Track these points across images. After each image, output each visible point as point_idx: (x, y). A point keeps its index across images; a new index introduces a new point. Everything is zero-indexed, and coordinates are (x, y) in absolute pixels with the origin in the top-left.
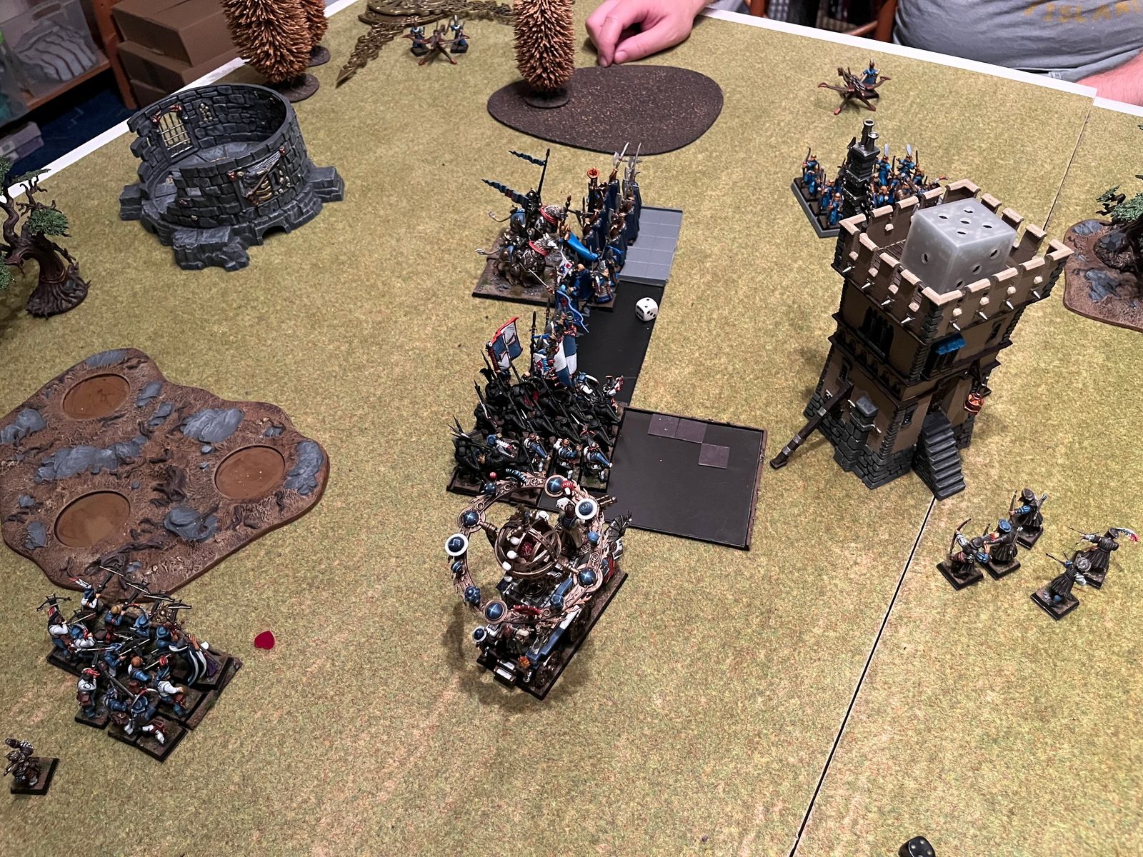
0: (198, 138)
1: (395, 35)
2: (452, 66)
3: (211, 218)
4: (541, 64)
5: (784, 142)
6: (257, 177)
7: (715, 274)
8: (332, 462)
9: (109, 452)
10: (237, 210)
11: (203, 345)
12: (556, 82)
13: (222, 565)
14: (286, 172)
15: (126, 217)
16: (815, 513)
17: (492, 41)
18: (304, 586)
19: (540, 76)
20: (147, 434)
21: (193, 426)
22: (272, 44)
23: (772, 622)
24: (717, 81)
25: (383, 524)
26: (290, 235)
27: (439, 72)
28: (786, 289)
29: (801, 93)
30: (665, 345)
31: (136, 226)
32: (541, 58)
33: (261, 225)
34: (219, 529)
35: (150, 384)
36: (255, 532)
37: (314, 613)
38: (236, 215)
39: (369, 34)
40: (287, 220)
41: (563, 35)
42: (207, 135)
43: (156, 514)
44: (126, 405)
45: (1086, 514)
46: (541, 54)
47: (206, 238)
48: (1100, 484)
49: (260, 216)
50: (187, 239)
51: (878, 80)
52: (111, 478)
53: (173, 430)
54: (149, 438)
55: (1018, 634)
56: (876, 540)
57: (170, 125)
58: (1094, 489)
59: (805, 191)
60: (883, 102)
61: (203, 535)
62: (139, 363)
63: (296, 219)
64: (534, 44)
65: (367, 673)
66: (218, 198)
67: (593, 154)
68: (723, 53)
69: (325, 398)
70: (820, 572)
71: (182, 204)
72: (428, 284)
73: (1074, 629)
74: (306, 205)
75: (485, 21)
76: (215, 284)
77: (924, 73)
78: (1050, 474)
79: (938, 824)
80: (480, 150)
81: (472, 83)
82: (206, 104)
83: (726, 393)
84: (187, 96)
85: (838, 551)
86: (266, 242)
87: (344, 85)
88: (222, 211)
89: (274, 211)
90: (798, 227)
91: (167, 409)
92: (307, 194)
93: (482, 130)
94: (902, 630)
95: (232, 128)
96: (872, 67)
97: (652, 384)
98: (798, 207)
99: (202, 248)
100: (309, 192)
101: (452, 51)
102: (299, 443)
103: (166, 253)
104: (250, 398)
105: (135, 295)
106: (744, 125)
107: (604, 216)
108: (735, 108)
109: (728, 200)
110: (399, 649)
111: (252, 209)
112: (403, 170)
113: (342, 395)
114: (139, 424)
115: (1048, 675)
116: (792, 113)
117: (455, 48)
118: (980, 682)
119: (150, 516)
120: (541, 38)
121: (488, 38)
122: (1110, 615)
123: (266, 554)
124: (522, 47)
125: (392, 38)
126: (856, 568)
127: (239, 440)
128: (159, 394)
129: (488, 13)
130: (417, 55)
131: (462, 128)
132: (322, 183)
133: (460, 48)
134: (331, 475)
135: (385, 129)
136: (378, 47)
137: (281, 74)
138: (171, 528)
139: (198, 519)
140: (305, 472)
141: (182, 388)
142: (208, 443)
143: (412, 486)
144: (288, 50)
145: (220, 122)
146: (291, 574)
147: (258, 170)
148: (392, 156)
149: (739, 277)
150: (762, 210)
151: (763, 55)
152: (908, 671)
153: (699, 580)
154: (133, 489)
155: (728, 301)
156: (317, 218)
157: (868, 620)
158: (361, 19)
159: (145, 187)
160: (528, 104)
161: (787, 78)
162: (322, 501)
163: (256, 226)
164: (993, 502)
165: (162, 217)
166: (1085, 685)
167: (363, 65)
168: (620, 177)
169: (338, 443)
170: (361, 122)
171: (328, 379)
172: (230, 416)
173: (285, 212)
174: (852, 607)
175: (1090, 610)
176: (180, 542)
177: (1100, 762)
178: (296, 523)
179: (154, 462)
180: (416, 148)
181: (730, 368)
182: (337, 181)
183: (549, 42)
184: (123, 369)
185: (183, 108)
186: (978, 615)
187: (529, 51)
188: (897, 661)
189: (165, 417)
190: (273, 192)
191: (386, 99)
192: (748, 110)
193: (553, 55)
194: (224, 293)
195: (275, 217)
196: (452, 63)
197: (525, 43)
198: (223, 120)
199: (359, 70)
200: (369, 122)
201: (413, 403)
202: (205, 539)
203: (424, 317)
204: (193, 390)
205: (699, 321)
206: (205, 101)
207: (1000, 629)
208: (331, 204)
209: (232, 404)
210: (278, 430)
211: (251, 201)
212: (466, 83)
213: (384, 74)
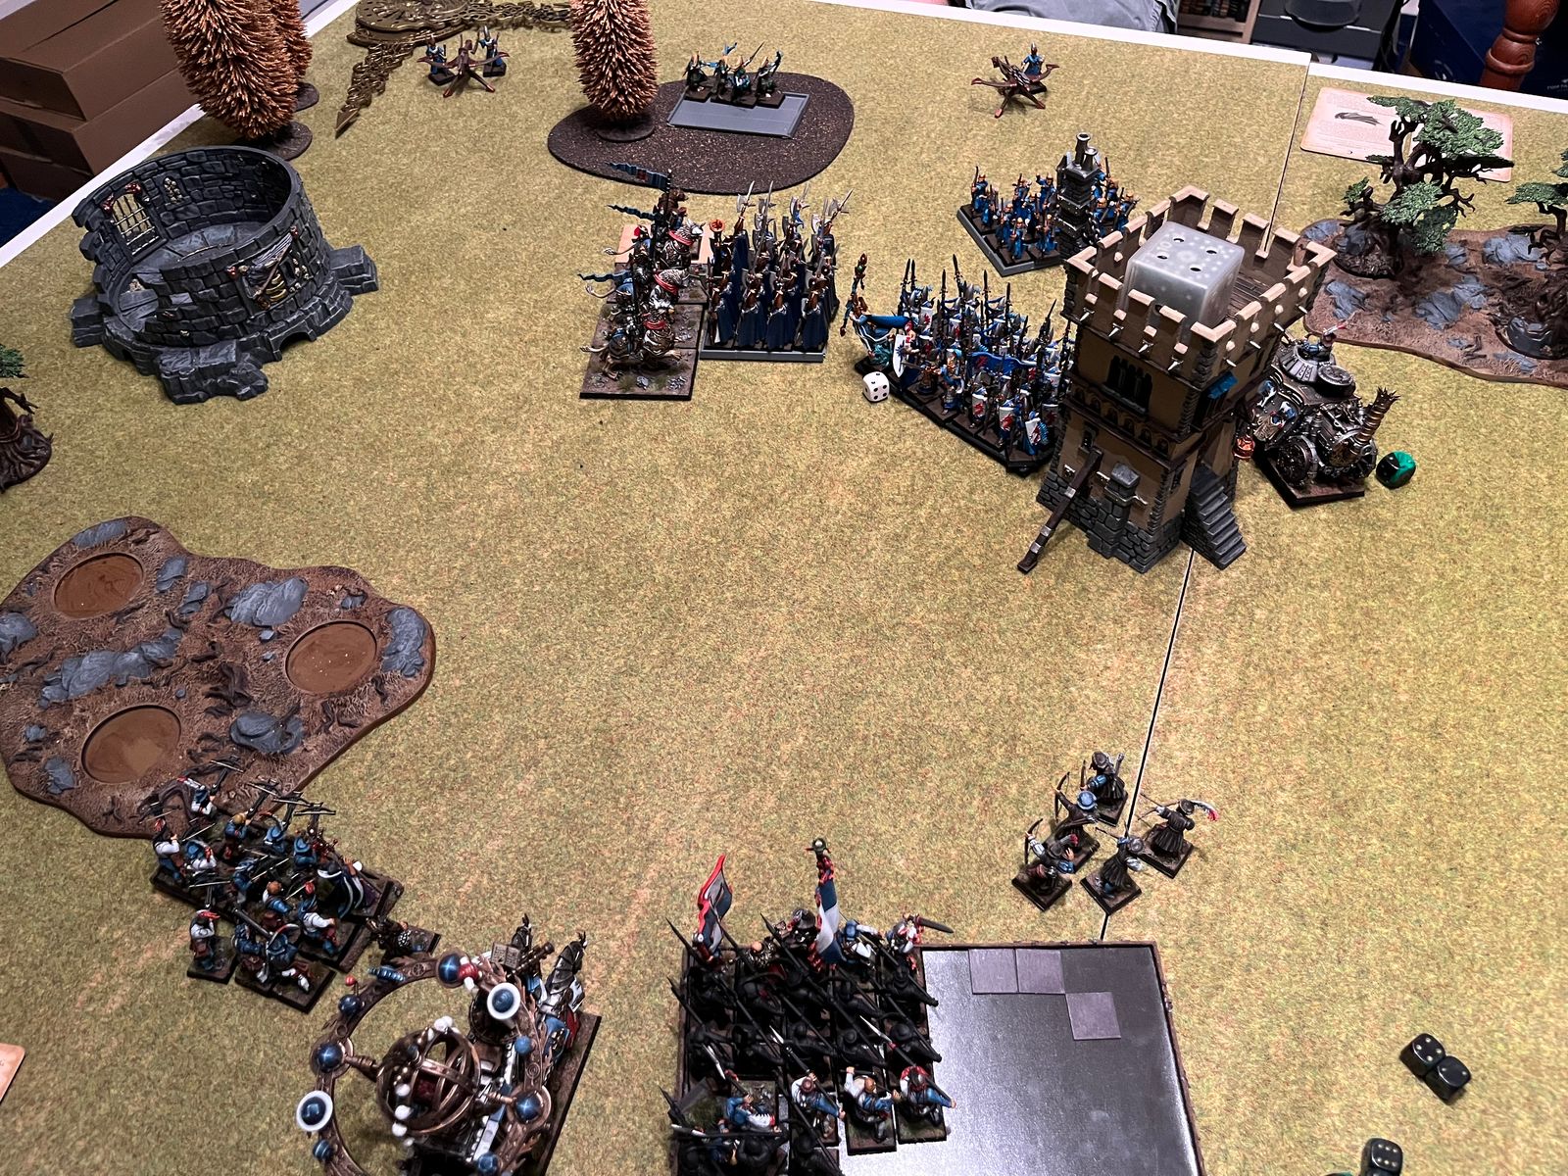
0: (165, 226)
1: (403, 58)
2: (490, 94)
3: (208, 331)
4: (615, 84)
5: (939, 158)
6: (266, 271)
8: (437, 630)
9: (135, 656)
10: (242, 317)
11: (230, 501)
12: (637, 106)
13: (320, 779)
14: (303, 261)
15: (81, 341)
16: (1049, 614)
17: (536, 56)
18: (434, 789)
19: (615, 101)
20: (182, 626)
21: (242, 608)
22: (246, 88)
23: (1019, 750)
24: (841, 86)
25: (518, 698)
26: (316, 343)
27: (473, 104)
29: (950, 94)
30: (835, 432)
31: (97, 353)
32: (615, 76)
33: (276, 334)
34: (307, 734)
35: (169, 560)
36: (355, 731)
37: (453, 820)
38: (241, 324)
39: (367, 59)
40: (310, 323)
41: (639, 44)
42: (177, 219)
43: (218, 726)
44: (141, 590)
45: (1361, 574)
46: (614, 72)
47: (205, 358)
48: (1372, 537)
49: (274, 322)
50: (180, 363)
51: (1044, 70)
52: (145, 689)
53: (216, 617)
54: (186, 631)
55: (1302, 721)
56: (1126, 637)
57: (127, 211)
58: (1366, 544)
59: (977, 221)
60: (1053, 96)
61: (288, 744)
62: (148, 534)
63: (321, 321)
64: (603, 59)
65: (537, 884)
66: (215, 304)
68: (843, 49)
69: (408, 552)
70: (1066, 683)
71: (167, 317)
72: (516, 387)
73: (1365, 708)
74: (332, 302)
75: (522, 29)
76: (228, 420)
77: (1098, 54)
78: (1314, 534)
79: (1244, 948)
80: (549, 205)
81: (522, 114)
82: (172, 179)
83: (920, 483)
84: (146, 171)
85: (1083, 656)
86: (286, 355)
87: (347, 133)
88: (222, 320)
89: (292, 313)
90: (973, 265)
91: (201, 590)
92: (331, 286)
93: (548, 178)
94: (1173, 738)
95: (210, 206)
96: (1034, 52)
97: (826, 483)
98: (970, 241)
99: (202, 373)
100: (333, 283)
101: (485, 75)
102: (390, 612)
103: (149, 384)
104: (309, 562)
105: (118, 445)
106: (885, 142)
108: (870, 120)
110: (572, 849)
111: (262, 314)
112: (450, 241)
113: (430, 544)
114: (167, 614)
115: (1342, 764)
116: (942, 119)
117: (489, 70)
118: (1268, 783)
119: (209, 730)
120: (613, 50)
121: (530, 53)
122: (1404, 687)
123: (375, 757)
124: (588, 64)
125: (400, 64)
126: (1107, 674)
127: (308, 618)
128: (186, 573)
129: (524, 20)
130: (439, 83)
131: (520, 178)
132: (349, 269)
134: (438, 647)
135: (417, 188)
136: (384, 78)
137: (261, 126)
138: (243, 741)
139: (277, 725)
140: (405, 648)
141: (215, 561)
142: (268, 627)
143: (548, 648)
144: (269, 93)
145: (194, 200)
146: (413, 777)
147: (266, 260)
148: (434, 224)
151: (894, 48)
152: (1185, 783)
153: (924, 714)
154: (178, 698)
156: (348, 317)
157: (1131, 732)
158: (351, 40)
159: (105, 298)
160: (602, 139)
161: (929, 75)
162: (434, 681)
163: (270, 335)
164: (1254, 574)
165: (138, 337)
166: (1387, 769)
167: (367, 104)
168: (750, 228)
169: (440, 605)
170: (381, 182)
172: (290, 589)
173: (306, 313)
174: (1109, 719)
175: (1379, 684)
176: (259, 756)
177: (1416, 854)
178: (405, 713)
179: (198, 660)
180: (463, 210)
181: (920, 454)
182: (367, 266)
183: (624, 55)
184: (127, 545)
185: (142, 186)
186: (1255, 708)
188: (1171, 774)
189: (200, 601)
190: (288, 288)
191: (409, 147)
192: (886, 122)
193: (631, 72)
194: (243, 430)
195: (294, 322)
196: (488, 90)
198: (197, 197)
199: (363, 111)
200: (391, 180)
201: (528, 543)
202: (292, 748)
203: (519, 431)
204: (231, 561)
206: (169, 173)
207: (1281, 720)
208: (363, 297)
209: (290, 574)
210: (358, 600)
211: (260, 303)
212: (513, 116)
213: (399, 113)
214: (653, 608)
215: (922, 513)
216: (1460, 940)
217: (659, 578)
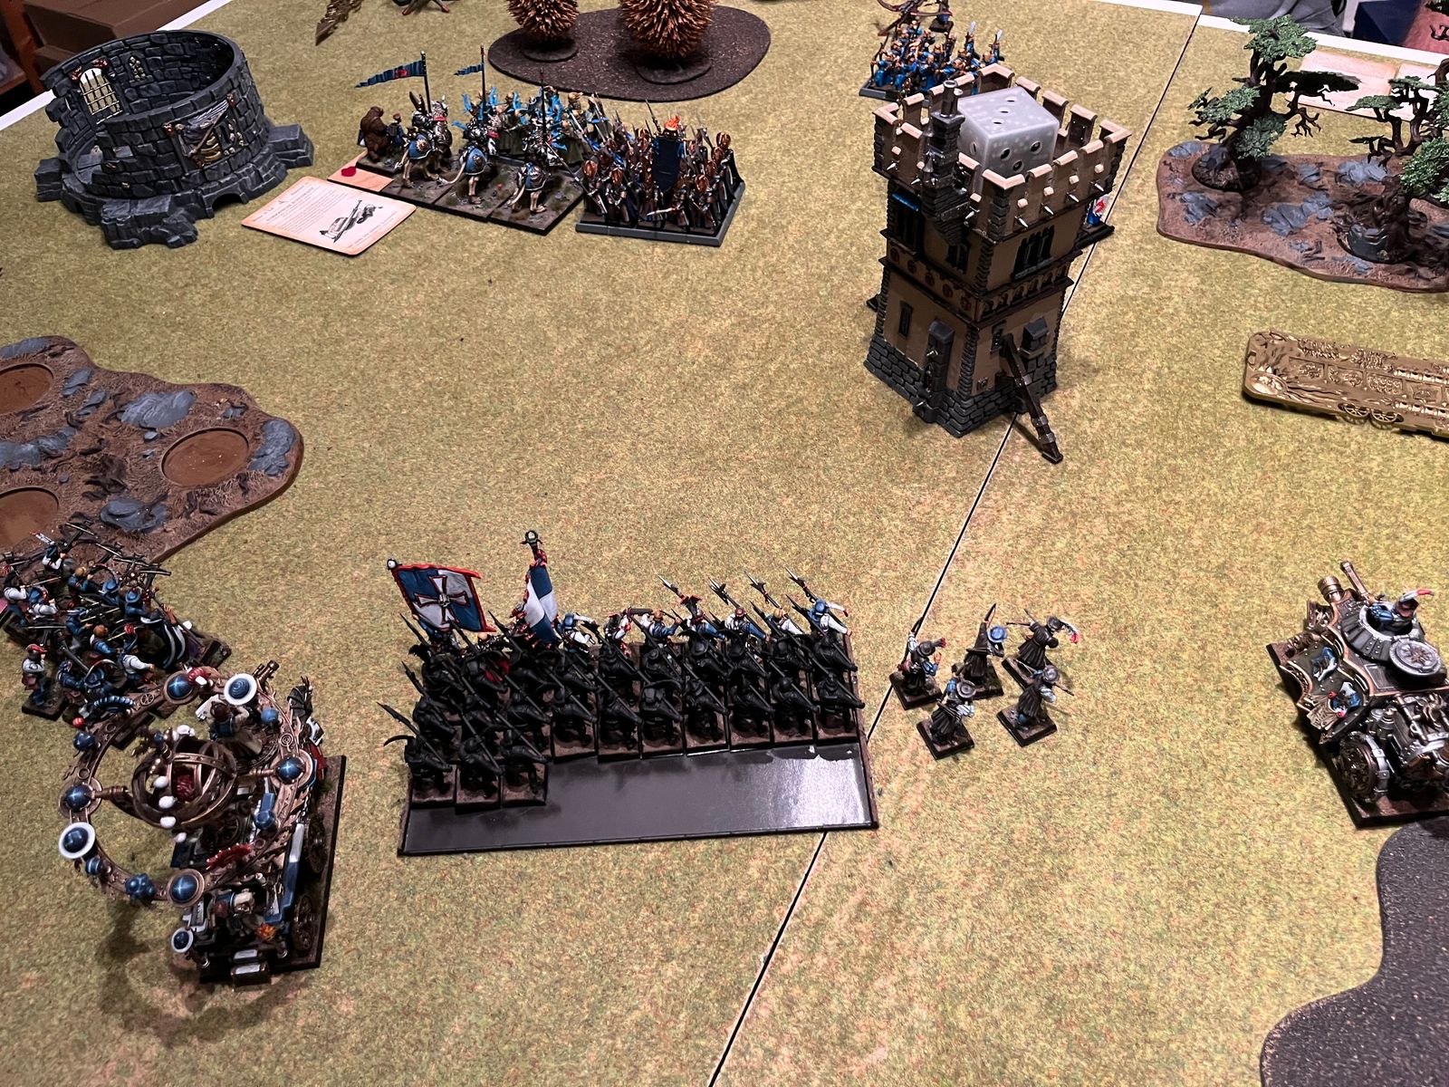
0: (129, 101)
2: (445, 15)
3: (147, 184)
6: (201, 131)
7: (760, 221)
8: (306, 441)
9: (30, 447)
10: (178, 174)
11: (142, 329)
13: (175, 557)
14: (238, 127)
15: (44, 197)
16: (873, 456)
18: (276, 571)
20: (76, 425)
21: (133, 412)
23: (824, 568)
24: (763, 19)
25: (369, 501)
26: (248, 206)
27: (428, 22)
28: (842, 231)
29: (861, 28)
30: (703, 297)
31: (56, 206)
33: (210, 192)
34: (169, 518)
35: (77, 371)
36: (214, 519)
37: (288, 598)
38: (177, 180)
40: (242, 186)
42: (140, 96)
43: (91, 508)
44: (50, 396)
45: (1175, 437)
47: (141, 209)
48: (1190, 407)
49: (209, 182)
50: (118, 211)
52: (34, 474)
53: (108, 418)
54: (80, 429)
55: (1096, 558)
56: (942, 478)
57: (94, 85)
58: (1183, 411)
61: (149, 524)
62: (64, 350)
63: (254, 186)
65: (354, 654)
66: (153, 158)
67: (616, 102)
69: (295, 377)
70: (879, 513)
71: (110, 169)
72: (420, 248)
73: (1158, 549)
74: (265, 170)
76: (155, 264)
78: (1135, 401)
79: (1005, 747)
81: (469, 30)
82: (137, 58)
83: (774, 342)
84: (112, 48)
85: (899, 493)
86: (218, 215)
87: (325, 42)
88: (158, 173)
89: (226, 175)
90: (857, 167)
91: (100, 396)
92: (266, 157)
94: (970, 565)
95: (171, 87)
97: (688, 338)
99: (138, 221)
100: (268, 154)
102: (265, 423)
103: (94, 233)
104: (203, 381)
105: (56, 281)
106: (794, 65)
108: (784, 46)
109: (776, 143)
110: (392, 628)
111: (197, 172)
113: (316, 372)
114: (66, 415)
115: (1128, 595)
116: (851, 48)
118: (1055, 607)
119: (82, 510)
122: (1198, 533)
123: (229, 542)
126: (919, 508)
127: (191, 424)
128: (89, 382)
130: (401, 4)
132: (285, 143)
134: (306, 454)
138: (110, 520)
139: (143, 508)
140: (273, 452)
141: (118, 374)
142: (153, 429)
143: (404, 461)
145: (156, 79)
146: (260, 560)
147: (201, 121)
149: (789, 223)
150: (816, 152)
152: (975, 604)
153: (741, 534)
154: (61, 483)
155: (775, 247)
156: (280, 186)
157: (932, 558)
159: (65, 157)
160: (530, 59)
161: (845, 13)
162: (296, 483)
163: (203, 193)
164: (1073, 432)
165: (87, 188)
166: (1170, 602)
167: (344, 19)
169: (314, 421)
170: (332, 80)
171: (300, 356)
172: (179, 399)
173: (239, 176)
174: (914, 546)
175: (1175, 530)
176: (122, 534)
177: (1186, 675)
178: (264, 508)
179: (85, 453)
181: (778, 317)
182: (302, 141)
184: (44, 357)
185: (109, 62)
186: (1053, 544)
188: (963, 596)
189: (97, 405)
190: (222, 151)
191: (363, 53)
192: (799, 48)
194: (167, 273)
195: (228, 183)
196: (444, 11)
198: (158, 77)
199: (341, 24)
200: (342, 79)
201: (403, 375)
202: (152, 529)
204: (132, 375)
205: (742, 270)
206: (134, 53)
207: (1076, 556)
208: (298, 171)
209: (181, 387)
210: (239, 411)
211: (195, 162)
212: (461, 33)
214: (506, 433)
215: (773, 367)
216: (1216, 752)
217: (517, 408)
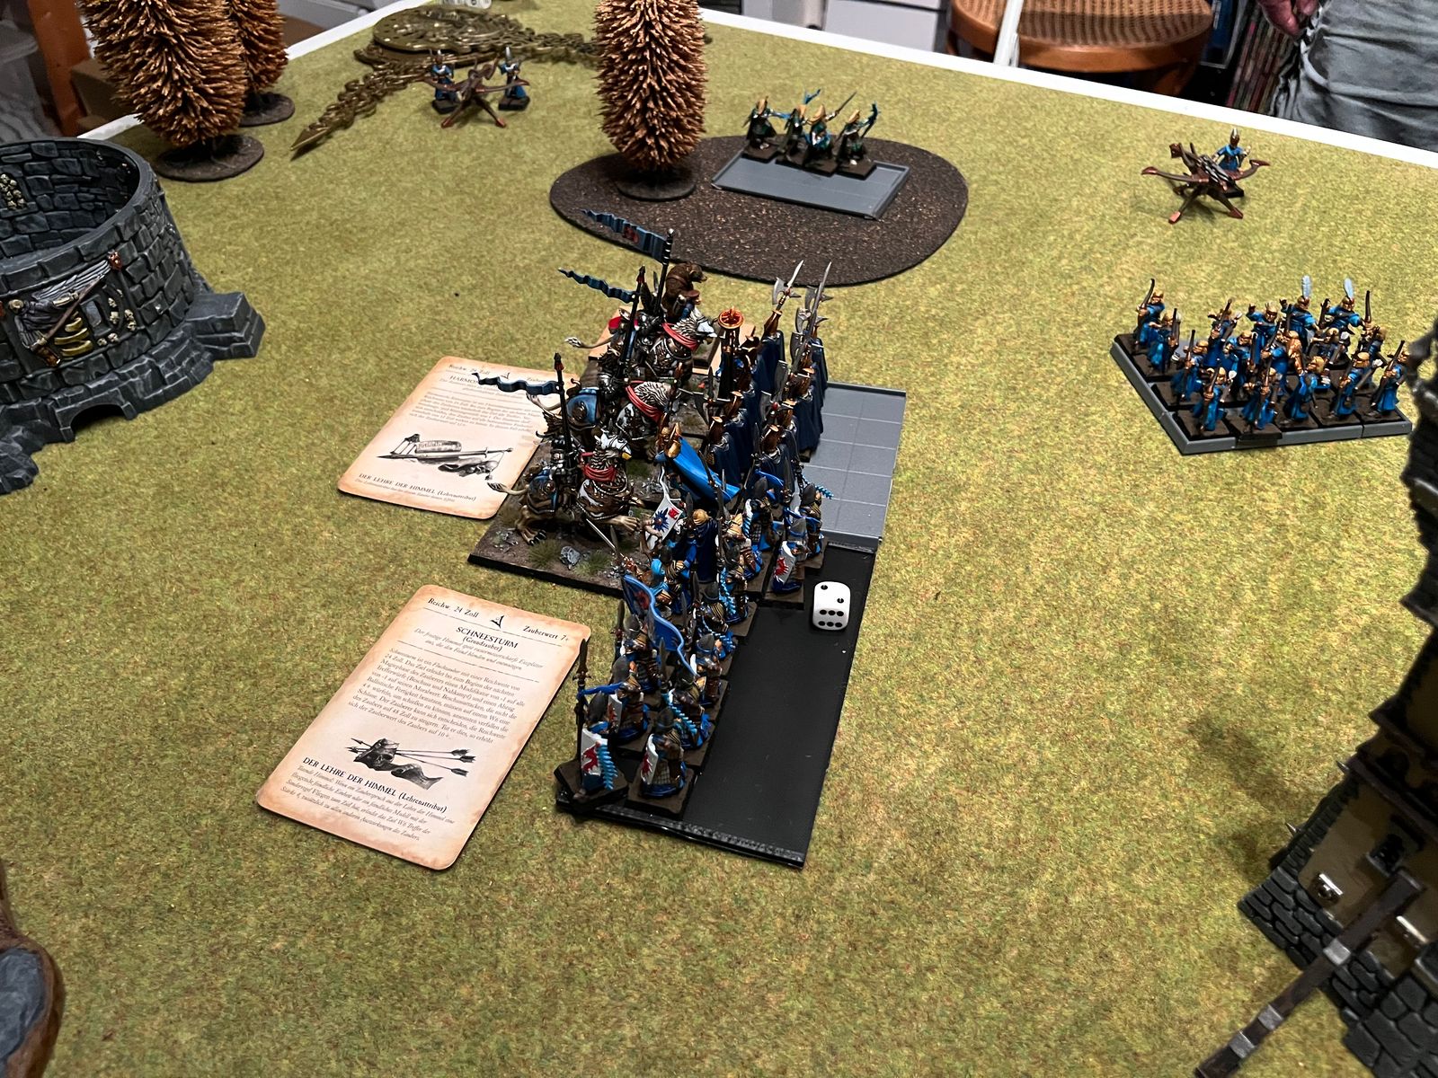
1: (409, 81)
2: (499, 130)
4: (644, 121)
6: (54, 311)
7: (978, 526)
10: (14, 375)
14: (124, 302)
17: (569, 94)
19: (642, 142)
24: (954, 162)
26: (134, 423)
27: (473, 138)
28: (1130, 564)
29: (1104, 187)
33: (66, 403)
38: (12, 383)
39: (366, 78)
40: (127, 393)
42: (16, 231)
46: (644, 102)
49: (69, 386)
51: (1245, 166)
60: (1253, 204)
63: (147, 392)
64: (631, 84)
67: (734, 282)
80: (527, 268)
81: (529, 155)
82: (11, 176)
86: (82, 434)
87: (307, 156)
89: (99, 376)
90: (1135, 430)
93: (537, 235)
96: (1234, 142)
100: (182, 341)
101: (501, 107)
106: (1006, 236)
107: (752, 404)
108: (989, 207)
109: (992, 374)
111: (47, 373)
112: (379, 302)
116: (1093, 218)
117: (506, 102)
120: (645, 73)
121: (564, 89)
125: (404, 85)
130: (441, 111)
131: (500, 231)
132: (212, 322)
133: (515, 102)
135: (363, 230)
136: (379, 99)
145: (40, 208)
147: (56, 296)
148: (366, 277)
149: (1031, 537)
150: (1059, 394)
155: (1012, 589)
158: (358, 57)
160: (621, 193)
161: (1076, 162)
163: (57, 405)
167: (345, 125)
168: (787, 326)
170: (322, 216)
171: (121, 764)
173: (123, 377)
180: (412, 264)
182: (248, 320)
183: (659, 81)
187: (622, 97)
190: (94, 340)
191: (374, 179)
192: (1012, 212)
195: (100, 389)
196: (498, 124)
197: (615, 84)
198: (45, 205)
199: (339, 133)
200: (336, 216)
205: (953, 637)
206: (9, 169)
208: (230, 363)
212: (517, 157)
213: (380, 140)
